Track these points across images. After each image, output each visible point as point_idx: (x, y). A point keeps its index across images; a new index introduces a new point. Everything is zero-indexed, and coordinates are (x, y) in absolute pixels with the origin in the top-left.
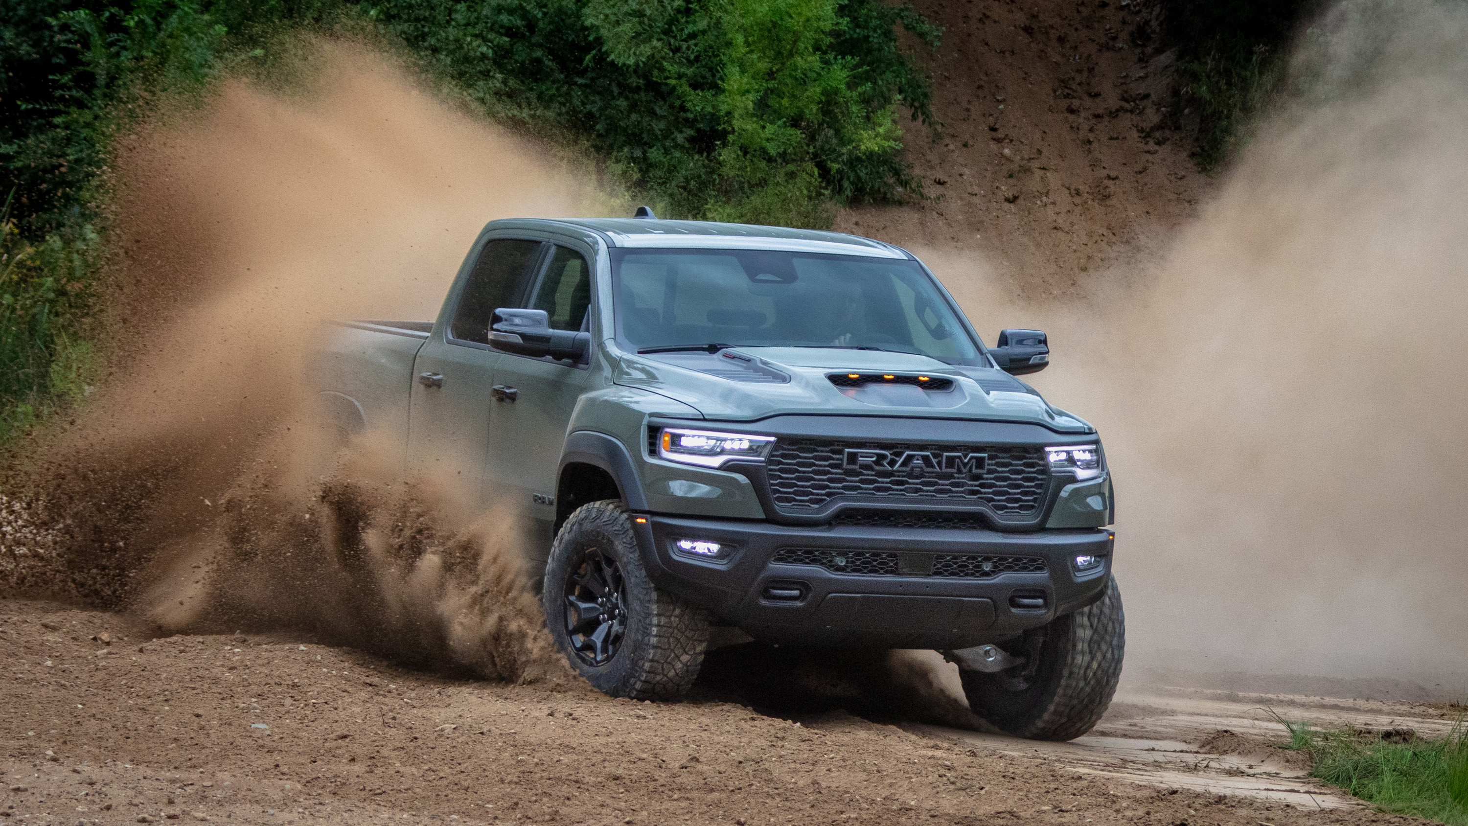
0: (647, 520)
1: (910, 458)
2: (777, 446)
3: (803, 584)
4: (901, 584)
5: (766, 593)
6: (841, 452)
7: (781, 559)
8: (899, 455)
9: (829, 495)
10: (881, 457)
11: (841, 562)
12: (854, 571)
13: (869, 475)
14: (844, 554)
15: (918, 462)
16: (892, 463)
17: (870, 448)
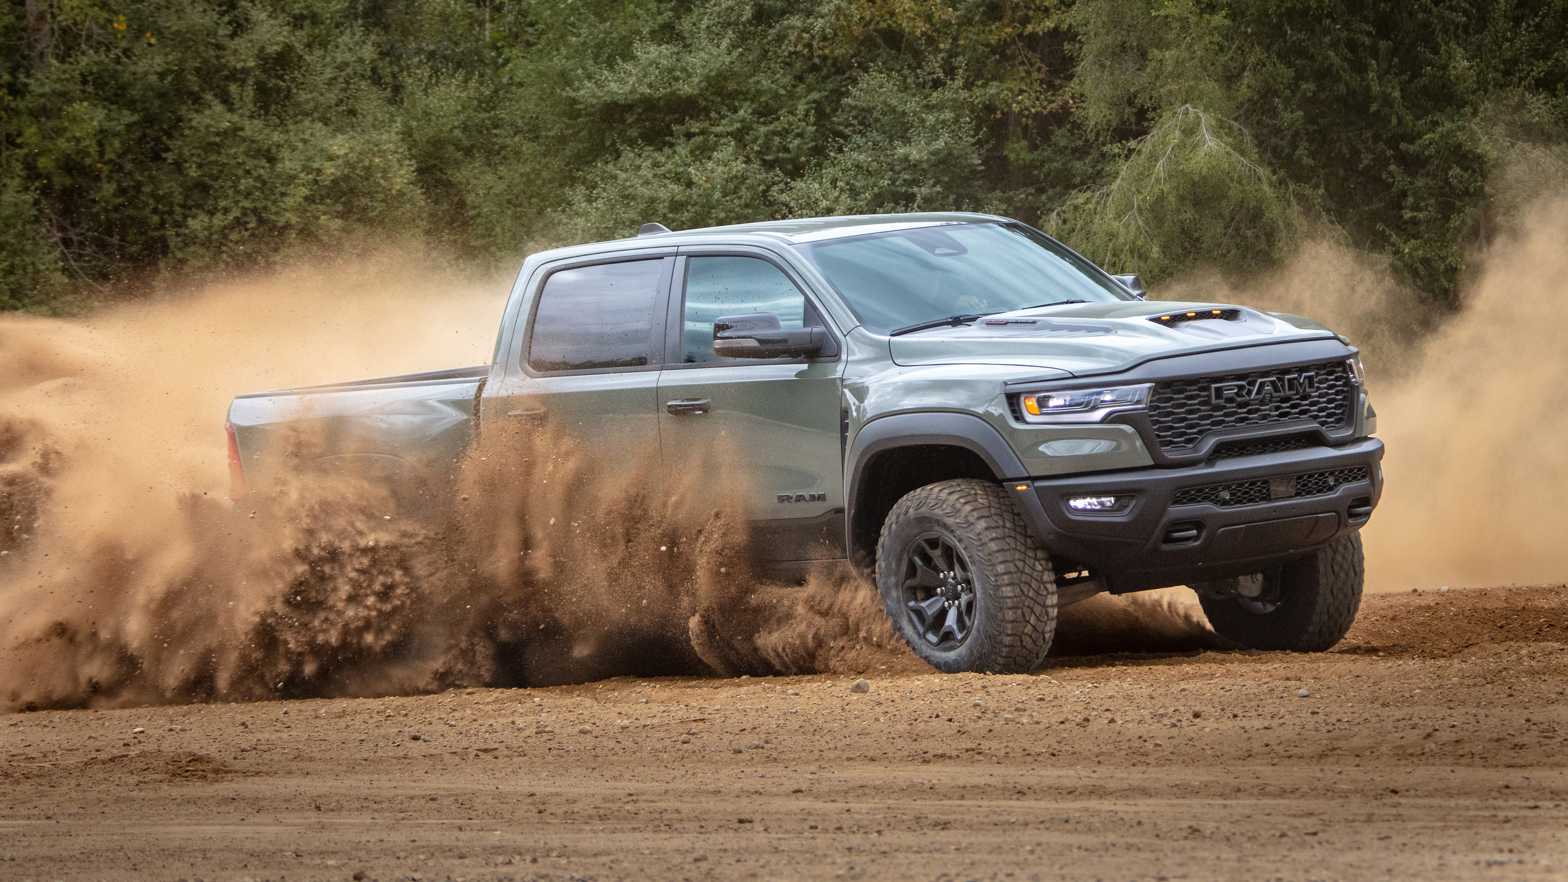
0: (1028, 486)
1: (1262, 384)
2: (1154, 391)
3: (1197, 523)
4: (1275, 509)
5: (1167, 539)
6: (1207, 389)
7: (1177, 502)
8: (1252, 383)
9: (1200, 432)
10: (1241, 388)
11: (1226, 495)
12: (1236, 503)
13: (1231, 407)
14: (1227, 488)
15: (1268, 388)
16: (1249, 393)
17: (1228, 380)
